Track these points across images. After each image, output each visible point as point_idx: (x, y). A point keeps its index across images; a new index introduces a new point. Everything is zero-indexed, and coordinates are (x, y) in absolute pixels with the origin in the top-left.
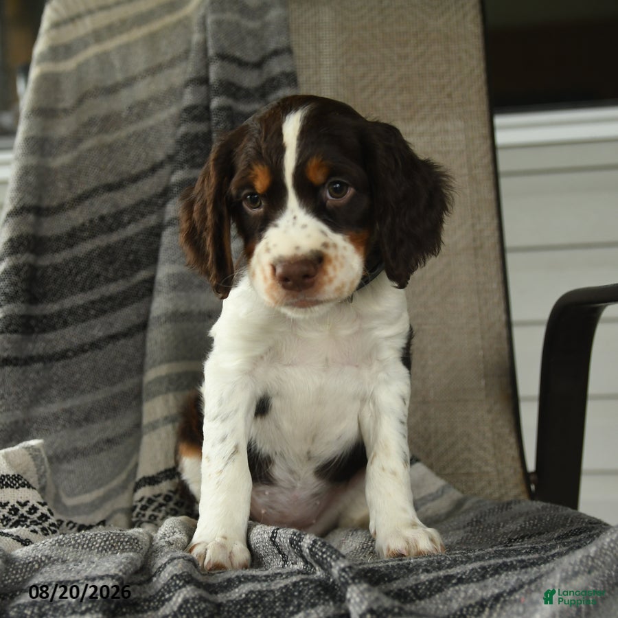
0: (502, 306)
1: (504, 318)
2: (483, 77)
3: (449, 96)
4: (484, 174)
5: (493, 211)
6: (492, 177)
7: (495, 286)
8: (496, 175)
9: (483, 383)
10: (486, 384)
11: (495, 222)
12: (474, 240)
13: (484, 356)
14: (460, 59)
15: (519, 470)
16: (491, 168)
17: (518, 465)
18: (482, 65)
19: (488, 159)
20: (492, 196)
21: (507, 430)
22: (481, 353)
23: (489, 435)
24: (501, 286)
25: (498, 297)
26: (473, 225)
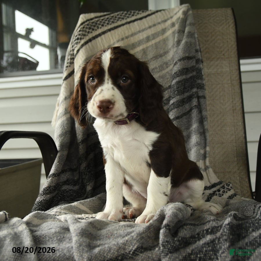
2: (236, 48)
4: (236, 83)
5: (240, 97)
6: (239, 84)
8: (241, 83)
10: (237, 159)
11: (241, 100)
12: (233, 107)
14: (228, 41)
15: (249, 191)
16: (239, 81)
17: (249, 189)
18: (236, 44)
19: (238, 78)
20: (239, 91)
24: (243, 123)
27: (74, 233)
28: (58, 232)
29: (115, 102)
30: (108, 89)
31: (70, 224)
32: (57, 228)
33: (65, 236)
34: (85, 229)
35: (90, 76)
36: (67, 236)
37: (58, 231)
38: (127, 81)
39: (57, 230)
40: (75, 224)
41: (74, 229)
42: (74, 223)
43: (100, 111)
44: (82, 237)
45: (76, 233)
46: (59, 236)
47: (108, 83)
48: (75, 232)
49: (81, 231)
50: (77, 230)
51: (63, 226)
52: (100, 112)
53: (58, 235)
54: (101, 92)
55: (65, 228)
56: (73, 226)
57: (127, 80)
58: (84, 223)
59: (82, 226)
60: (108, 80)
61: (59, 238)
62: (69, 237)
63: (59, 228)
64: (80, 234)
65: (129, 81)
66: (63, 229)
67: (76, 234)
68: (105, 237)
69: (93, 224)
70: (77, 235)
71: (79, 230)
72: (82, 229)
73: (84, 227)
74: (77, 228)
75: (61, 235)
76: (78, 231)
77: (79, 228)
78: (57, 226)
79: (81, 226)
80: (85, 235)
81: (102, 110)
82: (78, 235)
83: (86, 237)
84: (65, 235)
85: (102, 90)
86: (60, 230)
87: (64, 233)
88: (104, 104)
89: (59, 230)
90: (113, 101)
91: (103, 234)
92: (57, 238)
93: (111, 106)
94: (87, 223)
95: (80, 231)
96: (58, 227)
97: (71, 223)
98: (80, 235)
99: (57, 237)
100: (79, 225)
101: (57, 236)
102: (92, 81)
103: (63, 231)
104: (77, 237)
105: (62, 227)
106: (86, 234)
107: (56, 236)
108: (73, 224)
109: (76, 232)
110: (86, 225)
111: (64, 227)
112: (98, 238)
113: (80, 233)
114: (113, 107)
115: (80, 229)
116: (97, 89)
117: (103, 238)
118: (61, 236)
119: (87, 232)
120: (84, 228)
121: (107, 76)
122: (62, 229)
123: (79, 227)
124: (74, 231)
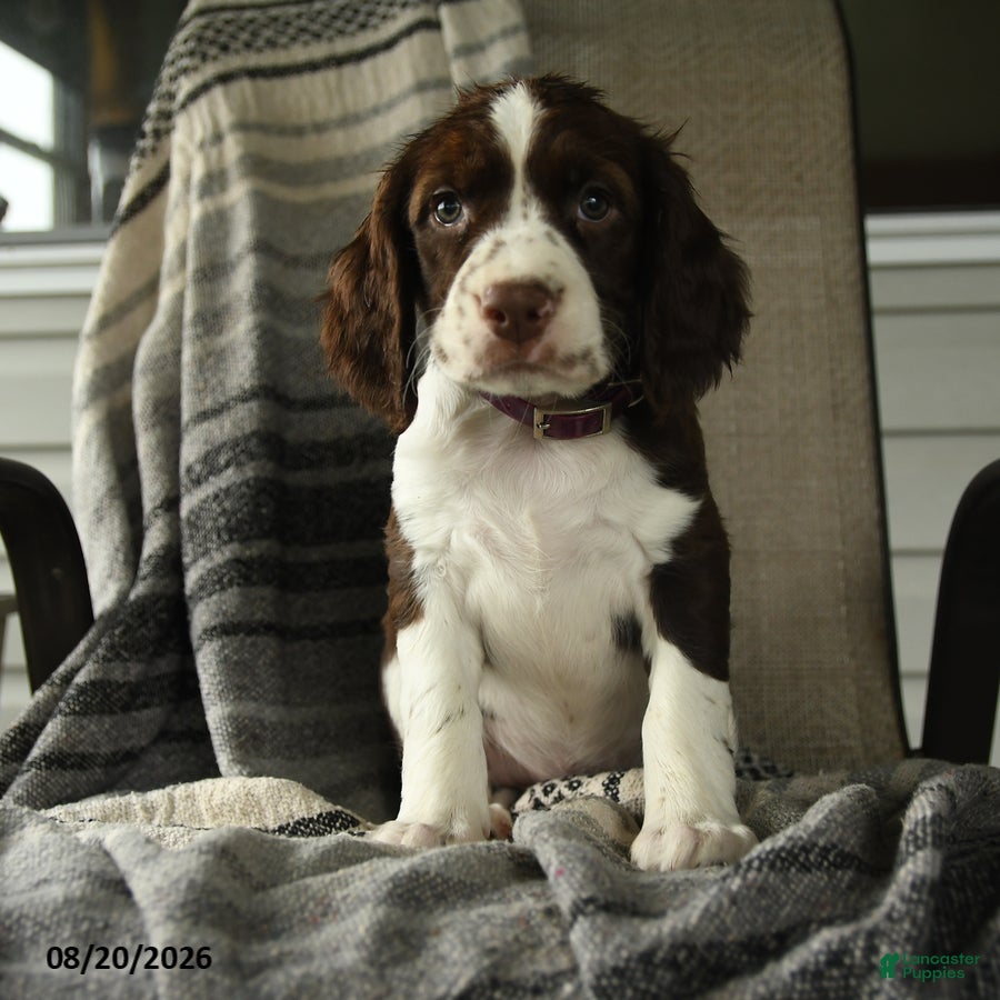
0: (874, 495)
1: (876, 513)
3: (799, 178)
7: (863, 464)
9: (843, 609)
10: (848, 612)
13: (845, 570)
15: (898, 744)
17: (895, 737)
21: (879, 684)
22: (841, 565)
23: (852, 690)
25: (867, 481)
26: (832, 372)
27: (154, 908)
28: (82, 899)
29: (561, 291)
30: (530, 240)
31: (131, 867)
32: (73, 878)
33: (111, 922)
34: (205, 884)
35: (436, 193)
36: (123, 922)
37: (78, 893)
38: (605, 213)
39: (77, 888)
40: (151, 863)
41: (151, 890)
42: (145, 859)
43: (497, 331)
44: (196, 923)
45: (168, 907)
46: (84, 919)
47: (525, 216)
48: (159, 900)
49: (191, 897)
50: (169, 894)
51: (103, 871)
52: (493, 337)
53: (81, 915)
54: (493, 254)
55: (110, 881)
56: (146, 874)
57: (604, 207)
58: (196, 853)
59: (188, 872)
60: (525, 203)
61: (85, 926)
62: (131, 926)
63: (83, 881)
64: (187, 911)
65: (613, 213)
66: (102, 886)
67: (165, 912)
68: (295, 921)
69: (235, 857)
70: (170, 917)
71: (178, 890)
72: (192, 885)
73: (197, 872)
74: (165, 884)
75: (97, 914)
76: (172, 898)
77: (178, 881)
78: (74, 870)
79: (184, 869)
80: (209, 916)
81: (506, 324)
82: (179, 914)
83: (213, 924)
84: (115, 916)
85: (499, 244)
86: (89, 889)
87: (110, 906)
88: (519, 297)
89: (84, 892)
90: (552, 286)
91: (284, 911)
92: (75, 927)
93: (548, 307)
94: (208, 852)
95: (182, 894)
96: (77, 874)
97: (136, 864)
98: (186, 916)
99: (76, 922)
100: (175, 867)
101: (75, 916)
102: (448, 219)
103: (102, 894)
104: (171, 926)
105: (97, 877)
106: (212, 907)
107: (71, 919)
108: (144, 868)
109: (164, 904)
110: (206, 863)
111: (107, 878)
112: (265, 927)
113: (183, 906)
114: (554, 313)
115: (183, 885)
116: (474, 244)
117: (287, 926)
118: (92, 921)
119: (215, 899)
120: (199, 878)
121: (519, 190)
122: (97, 885)
123: (176, 875)
124: (154, 898)
